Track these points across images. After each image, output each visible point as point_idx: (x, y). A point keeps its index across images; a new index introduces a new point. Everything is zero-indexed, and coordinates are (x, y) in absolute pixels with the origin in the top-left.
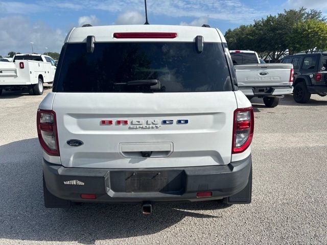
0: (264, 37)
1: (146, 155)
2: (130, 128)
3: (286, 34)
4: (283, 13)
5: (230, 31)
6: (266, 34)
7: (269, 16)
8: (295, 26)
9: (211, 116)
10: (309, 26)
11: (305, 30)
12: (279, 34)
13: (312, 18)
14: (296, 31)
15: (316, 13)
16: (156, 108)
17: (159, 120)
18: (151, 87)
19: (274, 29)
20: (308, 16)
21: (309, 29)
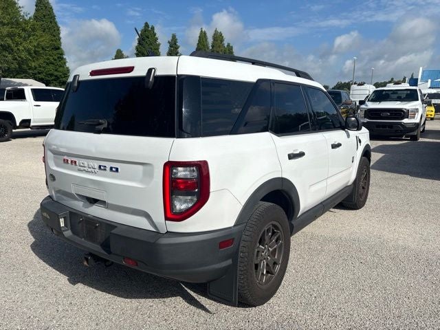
1: (93, 201)
2: (79, 170)
9: (141, 167)
16: (94, 150)
17: (96, 164)
18: (97, 127)
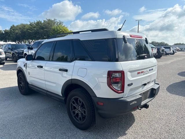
0: (38, 31)
3: (49, 31)
4: (46, 20)
5: (13, 26)
6: (39, 30)
7: (38, 21)
8: (53, 28)
10: (60, 28)
11: (58, 30)
12: (46, 31)
13: (60, 24)
14: (54, 30)
15: (61, 22)
19: (42, 28)
20: (58, 23)
21: (60, 29)
